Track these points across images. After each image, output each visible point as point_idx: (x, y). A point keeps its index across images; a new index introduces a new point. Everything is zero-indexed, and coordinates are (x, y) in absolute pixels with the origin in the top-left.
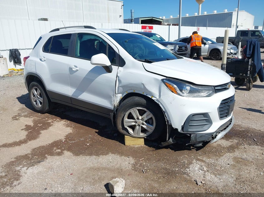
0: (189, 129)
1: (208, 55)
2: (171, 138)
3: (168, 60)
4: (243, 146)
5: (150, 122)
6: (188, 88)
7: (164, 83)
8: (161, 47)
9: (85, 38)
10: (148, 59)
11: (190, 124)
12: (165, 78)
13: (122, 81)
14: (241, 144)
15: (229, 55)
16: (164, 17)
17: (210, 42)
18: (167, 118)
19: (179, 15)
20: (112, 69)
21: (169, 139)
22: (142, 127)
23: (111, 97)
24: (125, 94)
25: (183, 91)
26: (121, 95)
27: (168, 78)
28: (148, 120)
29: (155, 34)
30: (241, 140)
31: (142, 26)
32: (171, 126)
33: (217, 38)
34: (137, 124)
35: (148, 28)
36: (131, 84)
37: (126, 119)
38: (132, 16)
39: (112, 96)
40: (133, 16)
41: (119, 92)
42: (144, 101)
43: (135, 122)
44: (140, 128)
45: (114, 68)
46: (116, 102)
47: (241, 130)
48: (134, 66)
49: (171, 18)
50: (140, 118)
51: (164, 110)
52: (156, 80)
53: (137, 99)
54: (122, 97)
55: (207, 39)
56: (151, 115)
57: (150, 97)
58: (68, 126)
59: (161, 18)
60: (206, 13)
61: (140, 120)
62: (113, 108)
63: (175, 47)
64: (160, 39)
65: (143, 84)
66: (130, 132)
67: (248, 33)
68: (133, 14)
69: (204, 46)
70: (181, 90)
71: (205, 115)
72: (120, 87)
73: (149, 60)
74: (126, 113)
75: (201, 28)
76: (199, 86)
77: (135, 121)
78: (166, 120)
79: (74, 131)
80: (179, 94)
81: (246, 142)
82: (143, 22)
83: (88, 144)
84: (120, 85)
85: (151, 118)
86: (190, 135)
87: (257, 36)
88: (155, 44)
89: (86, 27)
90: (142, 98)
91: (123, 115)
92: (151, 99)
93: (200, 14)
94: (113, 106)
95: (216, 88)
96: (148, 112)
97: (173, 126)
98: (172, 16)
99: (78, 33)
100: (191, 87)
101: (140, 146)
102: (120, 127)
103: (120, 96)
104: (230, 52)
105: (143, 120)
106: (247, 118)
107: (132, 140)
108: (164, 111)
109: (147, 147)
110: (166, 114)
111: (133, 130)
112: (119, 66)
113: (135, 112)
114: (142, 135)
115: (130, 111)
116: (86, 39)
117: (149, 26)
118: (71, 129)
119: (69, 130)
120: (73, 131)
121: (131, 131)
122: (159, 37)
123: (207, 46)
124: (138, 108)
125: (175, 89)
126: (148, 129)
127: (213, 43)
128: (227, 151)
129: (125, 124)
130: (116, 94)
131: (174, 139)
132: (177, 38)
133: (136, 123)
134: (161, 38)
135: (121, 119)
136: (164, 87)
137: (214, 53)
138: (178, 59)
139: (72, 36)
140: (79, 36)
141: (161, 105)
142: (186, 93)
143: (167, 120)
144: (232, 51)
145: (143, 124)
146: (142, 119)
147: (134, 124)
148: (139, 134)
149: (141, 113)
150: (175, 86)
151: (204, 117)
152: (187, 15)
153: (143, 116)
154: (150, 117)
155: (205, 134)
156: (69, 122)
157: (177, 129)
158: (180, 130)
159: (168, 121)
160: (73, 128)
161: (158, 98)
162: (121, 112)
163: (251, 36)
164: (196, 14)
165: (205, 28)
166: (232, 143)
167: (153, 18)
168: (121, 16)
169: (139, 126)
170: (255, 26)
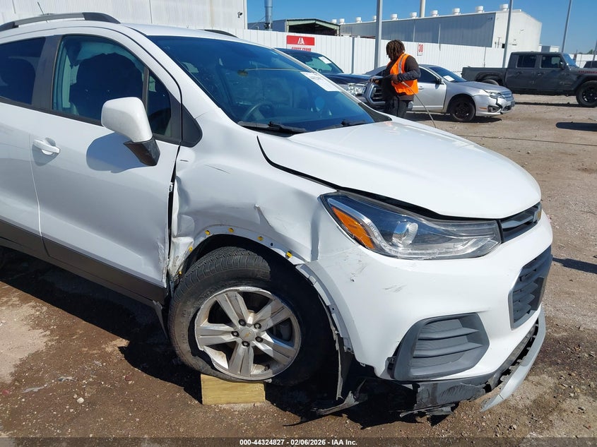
0: (412, 370)
1: (445, 110)
2: (350, 394)
3: (345, 124)
4: (574, 401)
5: (284, 331)
6: (412, 227)
7: (330, 209)
8: (328, 85)
9: (89, 51)
10: (280, 122)
11: (416, 353)
12: (332, 191)
13: (193, 194)
14: (566, 395)
15: (494, 109)
16: (343, 20)
17: (450, 79)
18: (337, 329)
19: (375, 17)
20: (158, 154)
21: (345, 394)
22: (256, 348)
23: (157, 248)
24: (202, 239)
25: (394, 240)
26: (188, 240)
27: (342, 192)
28: (277, 326)
29: (317, 56)
30: (563, 373)
31: (288, 37)
32: (350, 356)
33: (464, 69)
34: (239, 340)
35: (303, 42)
36: (220, 206)
37: (203, 323)
38: (267, 16)
39: (159, 244)
40: (270, 14)
41: (183, 229)
42: (261, 266)
43: (232, 333)
44: (252, 351)
45: (167, 149)
46: (174, 262)
47: (556, 335)
48: (231, 146)
49: (359, 22)
50: (250, 319)
51: (328, 303)
52: (303, 196)
53: (240, 257)
54: (192, 248)
55: (443, 72)
56: (287, 313)
57: (283, 254)
58: (38, 323)
59: (335, 21)
60: (435, 14)
61: (250, 325)
62: (164, 281)
63: (366, 89)
64: (330, 69)
65: (258, 209)
66: (217, 364)
67: (534, 60)
68: (270, 9)
69: (437, 87)
70: (387, 235)
71: (469, 320)
72: (186, 214)
73: (283, 126)
74: (201, 304)
75: (427, 46)
76: (451, 223)
77: (232, 329)
78: (335, 337)
79: (50, 344)
80: (381, 251)
81: (580, 384)
82: (293, 29)
83: (81, 400)
84: (186, 209)
85: (288, 321)
86: (416, 385)
87: (556, 66)
88: (308, 75)
89: (90, 16)
90: (256, 256)
91: (192, 311)
92: (284, 262)
93: (423, 17)
94: (164, 276)
95: (504, 226)
96: (276, 303)
97: (359, 358)
98: (359, 19)
99: (64, 36)
100: (421, 226)
101: (250, 405)
102: (183, 347)
103: (185, 245)
104: (497, 104)
105: (260, 327)
106: (566, 293)
107: (225, 389)
108: (328, 307)
109: (273, 408)
110: (334, 315)
111: (229, 358)
112: (181, 144)
113: (231, 299)
114: (257, 371)
115: (215, 299)
116: (88, 56)
117: (304, 38)
118: (44, 336)
119: (37, 341)
120: (47, 345)
121: (220, 360)
122: (327, 62)
123: (443, 88)
124: (242, 288)
125: (366, 229)
126: (278, 357)
127: (456, 80)
128: (527, 422)
129: (198, 338)
130: (174, 237)
131: (360, 393)
132: (372, 68)
133: (238, 335)
134: (332, 65)
135: (186, 324)
136: (328, 224)
137: (458, 106)
138: (376, 121)
139: (46, 46)
140: (65, 46)
141: (317, 286)
142: (403, 244)
143: (338, 334)
144: (501, 101)
145: (260, 340)
146: (257, 324)
147: (229, 338)
148: (248, 370)
149: (254, 303)
150: (367, 221)
151: (465, 326)
152: (395, 17)
153: (260, 315)
154: (282, 317)
155: (463, 382)
156: (45, 309)
157: (370, 369)
158: (381, 370)
159: (341, 340)
160: (52, 331)
161: (308, 259)
162: (185, 302)
163: (542, 67)
164: (415, 16)
165: (436, 46)
166: (540, 390)
167: (317, 22)
168: (241, 14)
169: (248, 345)
170: (543, 47)
